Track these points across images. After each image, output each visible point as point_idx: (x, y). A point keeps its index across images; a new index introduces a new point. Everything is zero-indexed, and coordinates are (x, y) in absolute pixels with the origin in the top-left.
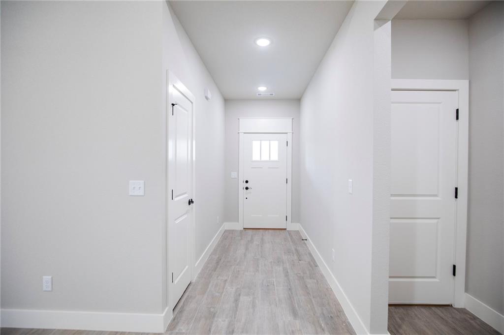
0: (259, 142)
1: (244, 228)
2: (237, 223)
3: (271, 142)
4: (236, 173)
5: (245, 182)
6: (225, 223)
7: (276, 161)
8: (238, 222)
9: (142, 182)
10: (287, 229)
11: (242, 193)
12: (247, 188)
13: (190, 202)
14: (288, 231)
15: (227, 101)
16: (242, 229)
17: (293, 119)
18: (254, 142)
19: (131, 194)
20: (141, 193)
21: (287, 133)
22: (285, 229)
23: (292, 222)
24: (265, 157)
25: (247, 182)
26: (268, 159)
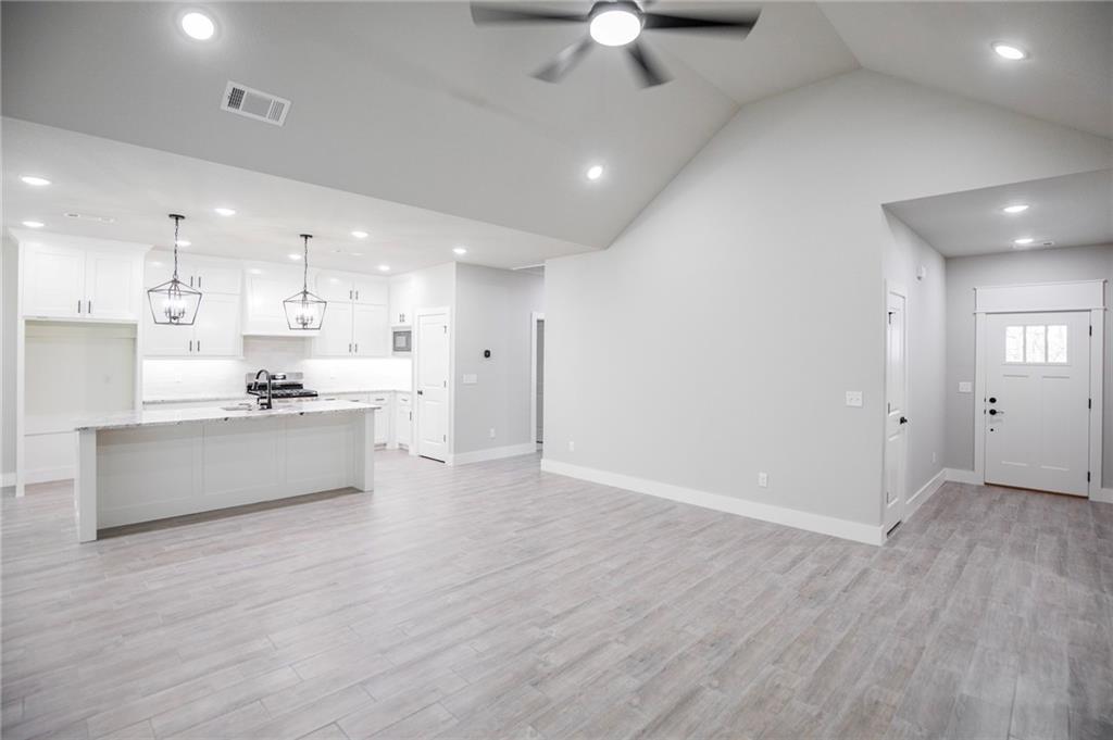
0: (1021, 328)
1: (986, 484)
2: (971, 473)
3: (1049, 327)
4: (970, 384)
5: (988, 400)
6: (945, 469)
7: (1061, 365)
8: (973, 469)
9: (860, 393)
10: (1091, 499)
11: (982, 420)
12: (993, 412)
13: (903, 421)
14: (1092, 502)
15: (951, 262)
16: (982, 484)
17: (1105, 282)
18: (1009, 328)
19: (848, 403)
20: (859, 404)
21: (1090, 310)
22: (1087, 498)
23: (1102, 486)
24: (1036, 357)
25: (993, 400)
26: (1043, 361)
